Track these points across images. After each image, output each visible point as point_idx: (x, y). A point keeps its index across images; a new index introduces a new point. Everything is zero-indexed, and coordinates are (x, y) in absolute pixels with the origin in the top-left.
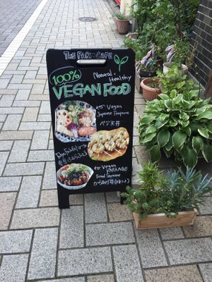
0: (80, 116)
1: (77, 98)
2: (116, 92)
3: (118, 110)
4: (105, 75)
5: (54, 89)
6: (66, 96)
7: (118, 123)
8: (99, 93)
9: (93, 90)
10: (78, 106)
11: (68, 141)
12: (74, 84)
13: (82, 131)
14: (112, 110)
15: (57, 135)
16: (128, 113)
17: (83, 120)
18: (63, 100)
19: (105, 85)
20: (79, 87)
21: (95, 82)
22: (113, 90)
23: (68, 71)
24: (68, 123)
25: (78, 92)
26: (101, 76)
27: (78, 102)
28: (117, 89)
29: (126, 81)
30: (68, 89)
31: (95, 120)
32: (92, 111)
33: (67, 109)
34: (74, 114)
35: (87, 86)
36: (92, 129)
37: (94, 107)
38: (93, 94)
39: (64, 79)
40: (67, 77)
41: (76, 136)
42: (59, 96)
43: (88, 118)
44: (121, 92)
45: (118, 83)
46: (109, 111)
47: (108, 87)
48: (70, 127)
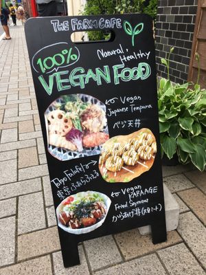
0: (83, 117)
1: (77, 90)
2: (131, 77)
3: (137, 103)
4: (114, 52)
5: (41, 79)
6: (60, 88)
7: (138, 122)
8: (108, 80)
9: (99, 76)
10: (79, 102)
11: (69, 158)
12: (70, 69)
13: (89, 140)
14: (127, 104)
15: (51, 151)
16: (150, 106)
17: (89, 123)
18: (56, 95)
19: (115, 68)
20: (78, 73)
21: (101, 63)
22: (127, 74)
23: (59, 49)
24: (67, 130)
25: (77, 81)
26: (108, 54)
27: (78, 97)
28: (132, 71)
29: (143, 60)
30: (63, 77)
31: (105, 121)
32: (99, 109)
33: (63, 109)
34: (74, 114)
35: (90, 71)
36: (103, 135)
37: (103, 102)
38: (100, 83)
39: (54, 62)
40: (58, 59)
41: (81, 149)
42: (49, 90)
43: (96, 120)
44: (139, 76)
45: (133, 64)
46: (124, 106)
47: (120, 71)
48: (69, 137)
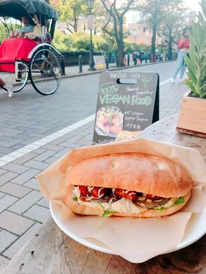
0: (113, 117)
1: (112, 104)
2: (140, 103)
3: (141, 117)
4: (134, 89)
5: (100, 97)
6: (107, 102)
7: (139, 127)
8: (129, 102)
9: (125, 99)
10: (113, 110)
11: (103, 134)
12: (113, 94)
13: (113, 129)
14: (135, 116)
15: (97, 129)
16: (147, 120)
17: (115, 121)
18: (105, 105)
19: (133, 97)
20: (116, 97)
21: (127, 94)
22: (138, 101)
23: (110, 85)
24: (105, 122)
25: (115, 100)
26: (131, 90)
27: (113, 107)
28: (141, 100)
29: (148, 95)
30: (109, 97)
31: (122, 121)
32: (121, 115)
33: (105, 111)
34: (109, 115)
35: (121, 97)
36: (120, 128)
37: (123, 112)
38: (124, 103)
39: (107, 90)
40: (109, 89)
41: (108, 132)
42: (102, 102)
43: (118, 120)
44: (144, 103)
45: (143, 96)
47: (135, 98)
48: (105, 124)
